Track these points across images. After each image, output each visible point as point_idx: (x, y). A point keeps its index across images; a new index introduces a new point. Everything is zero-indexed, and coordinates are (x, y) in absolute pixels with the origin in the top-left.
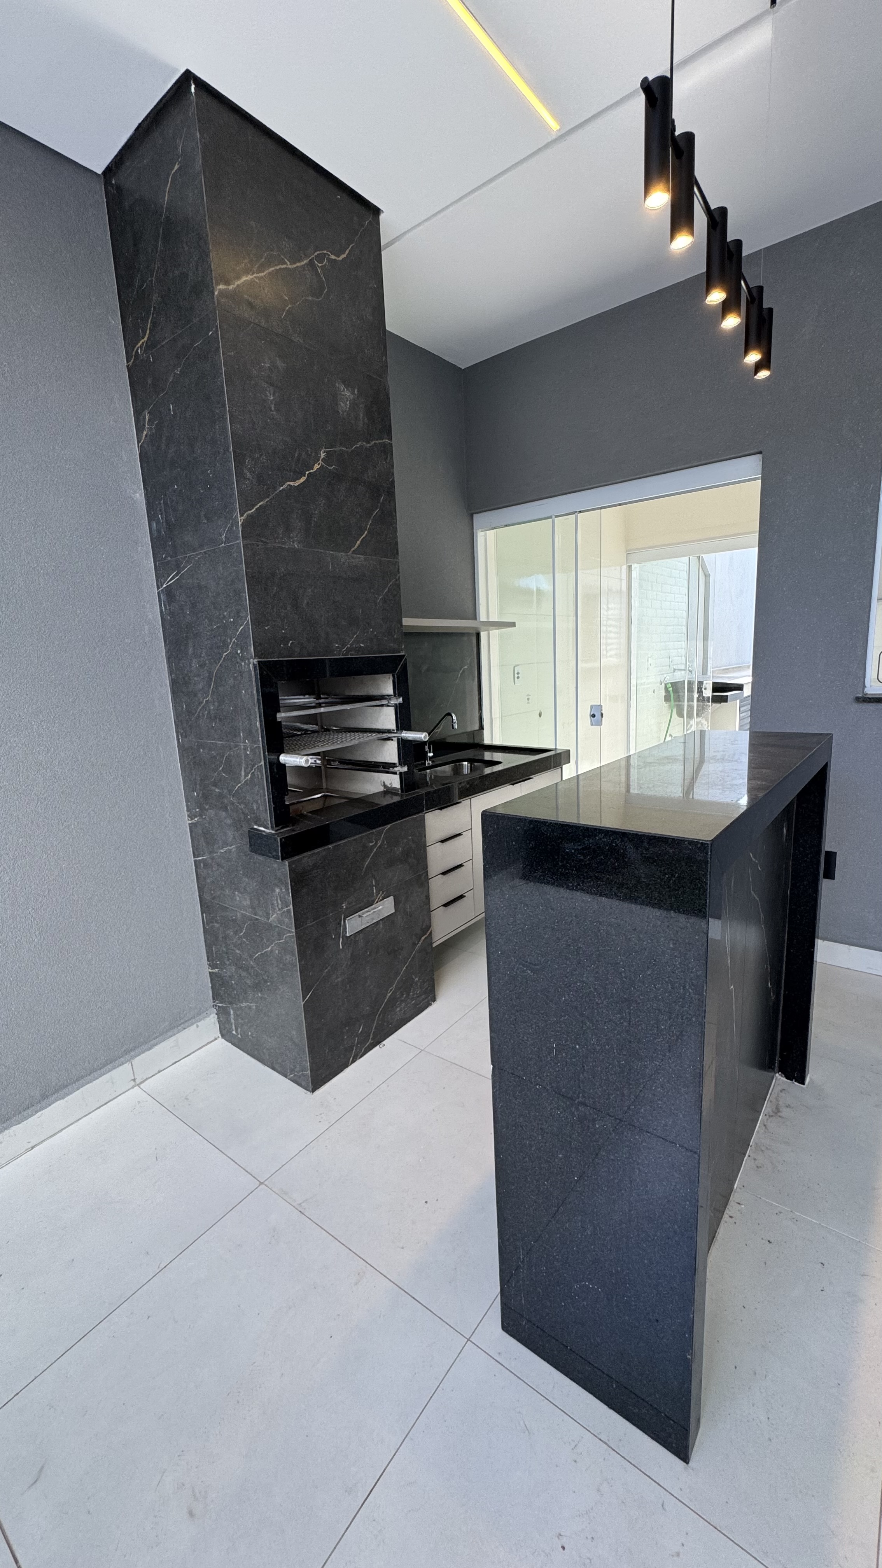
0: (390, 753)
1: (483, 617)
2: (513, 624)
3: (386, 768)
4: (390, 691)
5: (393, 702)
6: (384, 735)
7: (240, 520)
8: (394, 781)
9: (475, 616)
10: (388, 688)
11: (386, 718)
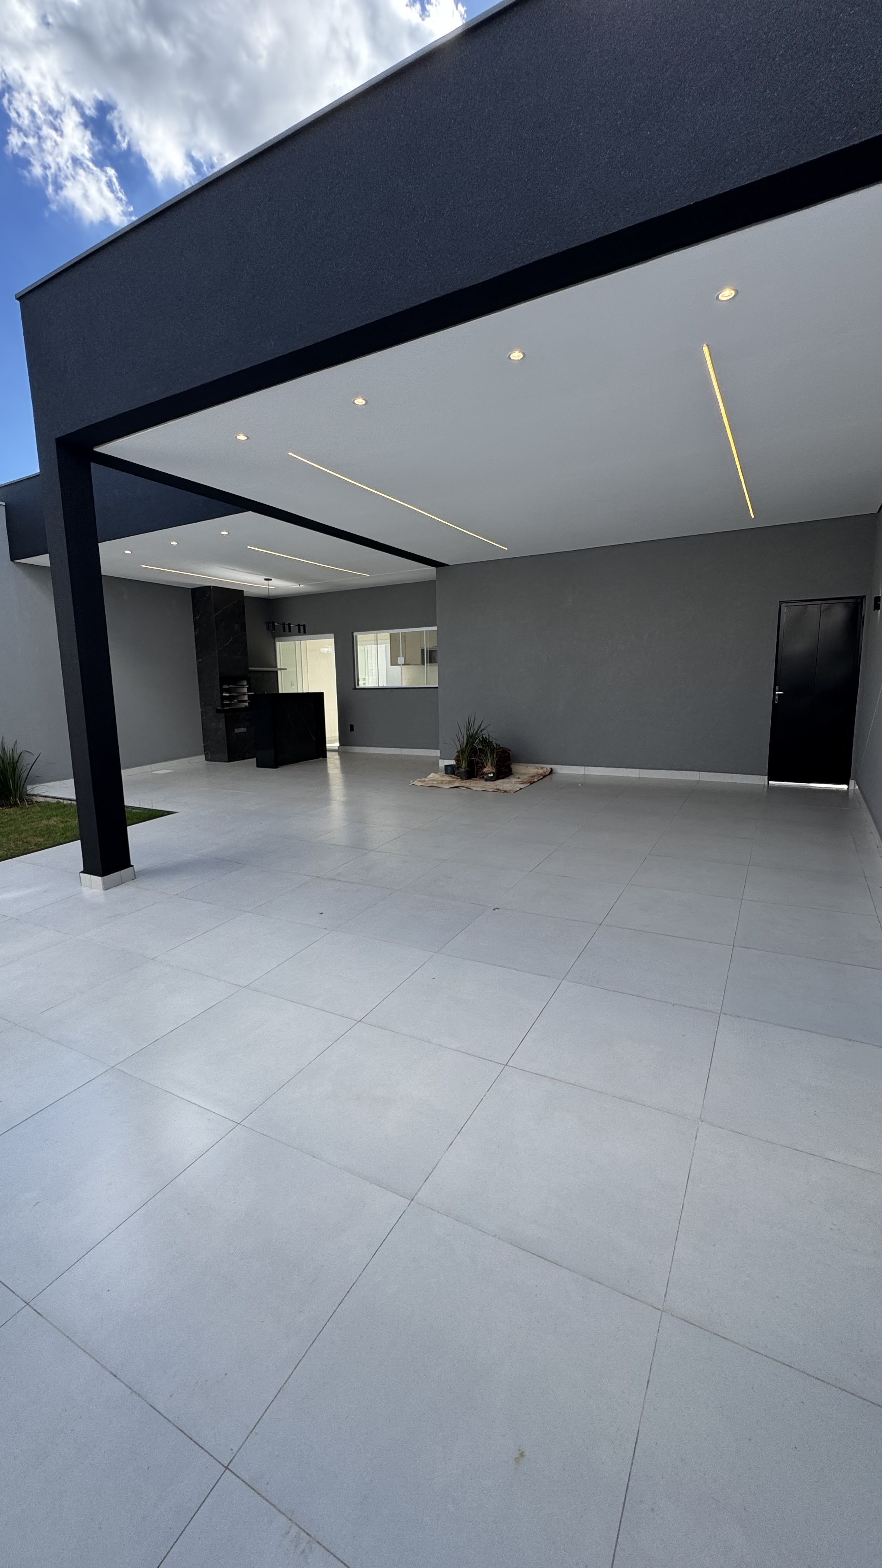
0: (246, 698)
1: (279, 667)
2: (286, 669)
3: (245, 701)
4: (246, 684)
5: (247, 686)
6: (244, 694)
7: (217, 652)
8: (247, 704)
9: (276, 667)
10: (245, 683)
11: (245, 690)
